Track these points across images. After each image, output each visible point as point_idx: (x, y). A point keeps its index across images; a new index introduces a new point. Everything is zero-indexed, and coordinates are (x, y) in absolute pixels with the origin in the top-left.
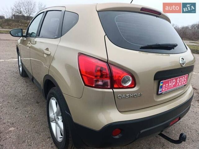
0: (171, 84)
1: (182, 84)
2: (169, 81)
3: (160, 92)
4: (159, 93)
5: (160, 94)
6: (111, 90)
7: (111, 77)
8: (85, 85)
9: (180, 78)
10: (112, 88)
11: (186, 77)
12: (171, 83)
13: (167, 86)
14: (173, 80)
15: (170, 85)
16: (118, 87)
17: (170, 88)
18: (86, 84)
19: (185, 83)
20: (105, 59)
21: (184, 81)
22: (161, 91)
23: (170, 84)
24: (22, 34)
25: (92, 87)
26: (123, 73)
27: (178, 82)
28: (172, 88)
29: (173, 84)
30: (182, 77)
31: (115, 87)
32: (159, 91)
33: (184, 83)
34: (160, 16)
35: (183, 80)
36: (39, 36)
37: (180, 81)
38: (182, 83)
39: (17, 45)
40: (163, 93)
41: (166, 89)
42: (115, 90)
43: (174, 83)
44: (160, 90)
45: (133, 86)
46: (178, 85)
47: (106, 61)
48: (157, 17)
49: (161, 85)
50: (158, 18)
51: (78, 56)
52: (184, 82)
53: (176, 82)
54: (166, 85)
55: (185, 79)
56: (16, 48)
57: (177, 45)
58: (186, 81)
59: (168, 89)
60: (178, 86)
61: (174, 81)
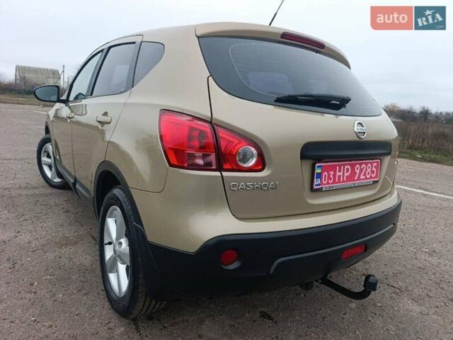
0: (341, 174)
1: (366, 178)
2: (335, 166)
3: (316, 185)
4: (315, 187)
5: (318, 190)
6: (218, 174)
7: (217, 149)
8: (171, 165)
9: (361, 164)
10: (220, 169)
11: (375, 164)
12: (340, 171)
13: (331, 177)
14: (344, 165)
15: (339, 176)
16: (230, 167)
17: (339, 182)
18: (172, 162)
19: (376, 177)
20: (208, 117)
21: (373, 172)
22: (319, 185)
23: (338, 174)
24: (58, 97)
25: (184, 168)
26: (240, 142)
27: (358, 171)
28: (343, 181)
29: (346, 174)
30: (366, 164)
31: (225, 167)
32: (315, 183)
33: (371, 177)
34: (323, 50)
35: (369, 170)
36: (92, 94)
37: (361, 170)
38: (368, 177)
39: (46, 122)
40: (324, 189)
41: (330, 182)
42: (225, 174)
43: (347, 171)
44: (317, 181)
45: (261, 167)
46: (359, 179)
47: (209, 120)
48: (317, 52)
49: (318, 171)
50: (318, 54)
51: (160, 115)
52: (373, 176)
53: (353, 173)
54: (329, 175)
55: (374, 169)
56: (44, 127)
57: (350, 100)
58: (377, 172)
59: (334, 182)
60: (357, 180)
61: (348, 169)
